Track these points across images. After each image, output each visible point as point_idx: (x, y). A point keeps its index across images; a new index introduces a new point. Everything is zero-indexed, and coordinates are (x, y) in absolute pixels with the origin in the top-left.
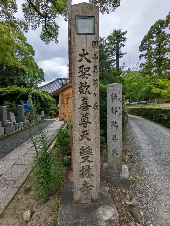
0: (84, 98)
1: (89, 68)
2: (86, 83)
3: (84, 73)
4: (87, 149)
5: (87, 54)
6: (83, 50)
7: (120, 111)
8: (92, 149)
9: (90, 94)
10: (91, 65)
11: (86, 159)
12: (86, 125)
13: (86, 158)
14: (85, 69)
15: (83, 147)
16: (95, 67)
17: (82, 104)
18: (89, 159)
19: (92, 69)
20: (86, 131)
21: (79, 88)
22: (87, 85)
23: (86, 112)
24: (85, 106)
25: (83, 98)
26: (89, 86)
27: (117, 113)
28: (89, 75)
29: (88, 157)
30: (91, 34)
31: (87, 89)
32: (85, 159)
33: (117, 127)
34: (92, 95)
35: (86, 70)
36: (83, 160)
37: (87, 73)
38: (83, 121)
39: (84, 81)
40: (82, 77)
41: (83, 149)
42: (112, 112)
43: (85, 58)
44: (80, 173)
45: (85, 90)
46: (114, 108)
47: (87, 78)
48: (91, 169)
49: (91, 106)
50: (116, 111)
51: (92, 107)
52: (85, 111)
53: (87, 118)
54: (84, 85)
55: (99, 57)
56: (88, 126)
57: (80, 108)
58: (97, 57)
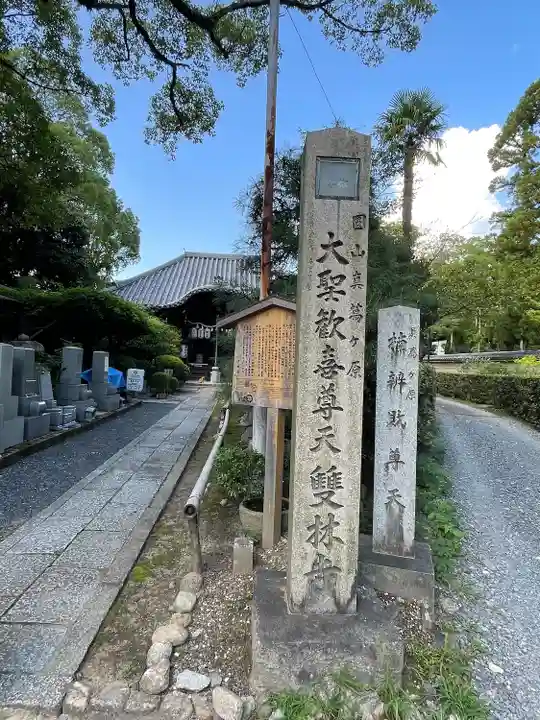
0: (328, 346)
1: (343, 277)
2: (333, 312)
3: (331, 288)
4: (330, 474)
5: (339, 243)
6: (331, 235)
7: (413, 384)
8: (340, 473)
9: (343, 337)
10: (347, 270)
11: (326, 498)
12: (330, 414)
13: (325, 496)
14: (332, 279)
15: (319, 468)
16: (357, 275)
17: (323, 363)
18: (333, 499)
19: (349, 280)
20: (330, 428)
21: (317, 323)
22: (336, 316)
23: (330, 381)
24: (330, 367)
25: (325, 348)
26: (341, 319)
27: (405, 390)
28: (343, 293)
29: (331, 493)
30: (351, 199)
31: (335, 326)
32: (323, 499)
33: (404, 426)
34: (347, 341)
35: (336, 281)
36: (318, 500)
37: (337, 288)
38: (322, 402)
39: (328, 306)
40: (325, 297)
41: (320, 472)
42: (391, 384)
43: (335, 253)
44: (310, 533)
45: (330, 329)
46: (397, 374)
47: (337, 300)
48: (338, 524)
49: (341, 368)
50: (402, 384)
51: (347, 370)
52: (328, 378)
53: (332, 395)
54: (328, 316)
55: (366, 252)
56: (335, 416)
57: (315, 372)
58: (363, 252)
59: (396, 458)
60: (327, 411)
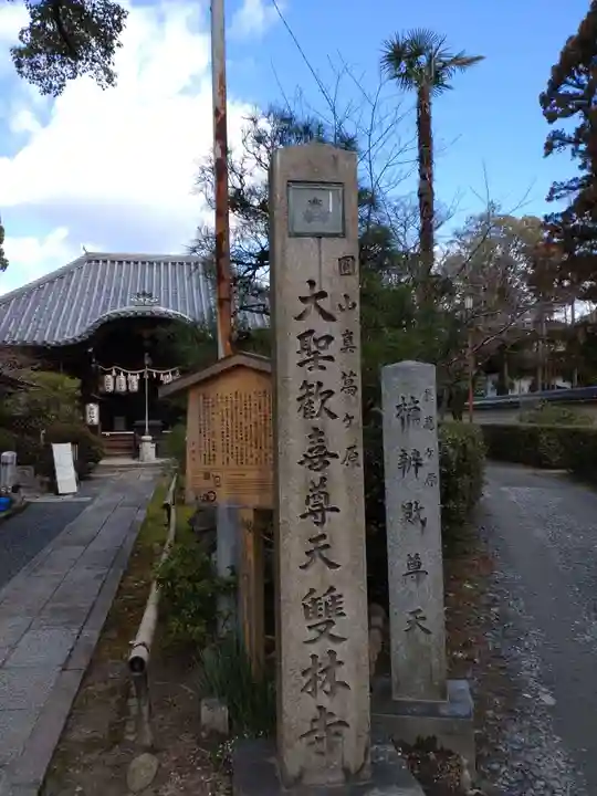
0: (316, 429)
1: (329, 339)
2: (320, 384)
3: (315, 353)
4: (328, 598)
5: (323, 295)
6: (312, 283)
7: (431, 465)
8: (340, 596)
9: (334, 416)
10: (335, 329)
11: (324, 629)
12: (324, 517)
13: (322, 628)
14: (316, 341)
15: (312, 591)
16: (348, 335)
17: (310, 451)
18: (334, 631)
19: (339, 339)
20: (323, 536)
21: (299, 399)
22: (323, 389)
23: (319, 474)
24: (319, 456)
25: (311, 432)
26: (330, 393)
27: (422, 473)
28: (330, 358)
29: (330, 623)
30: (336, 235)
31: (323, 402)
32: (321, 632)
33: (423, 523)
34: (340, 419)
35: (322, 343)
36: (313, 634)
37: (324, 353)
38: (312, 501)
39: (314, 376)
40: (308, 366)
41: (315, 596)
42: (403, 467)
43: (317, 306)
44: (305, 680)
45: (317, 405)
46: (410, 453)
47: (323, 368)
48: (340, 663)
49: (335, 456)
50: (418, 465)
51: (340, 460)
52: (318, 470)
53: (323, 493)
54: (313, 390)
55: (357, 302)
56: (329, 520)
57: (301, 463)
58: (354, 305)
59: (416, 568)
60: (320, 515)
